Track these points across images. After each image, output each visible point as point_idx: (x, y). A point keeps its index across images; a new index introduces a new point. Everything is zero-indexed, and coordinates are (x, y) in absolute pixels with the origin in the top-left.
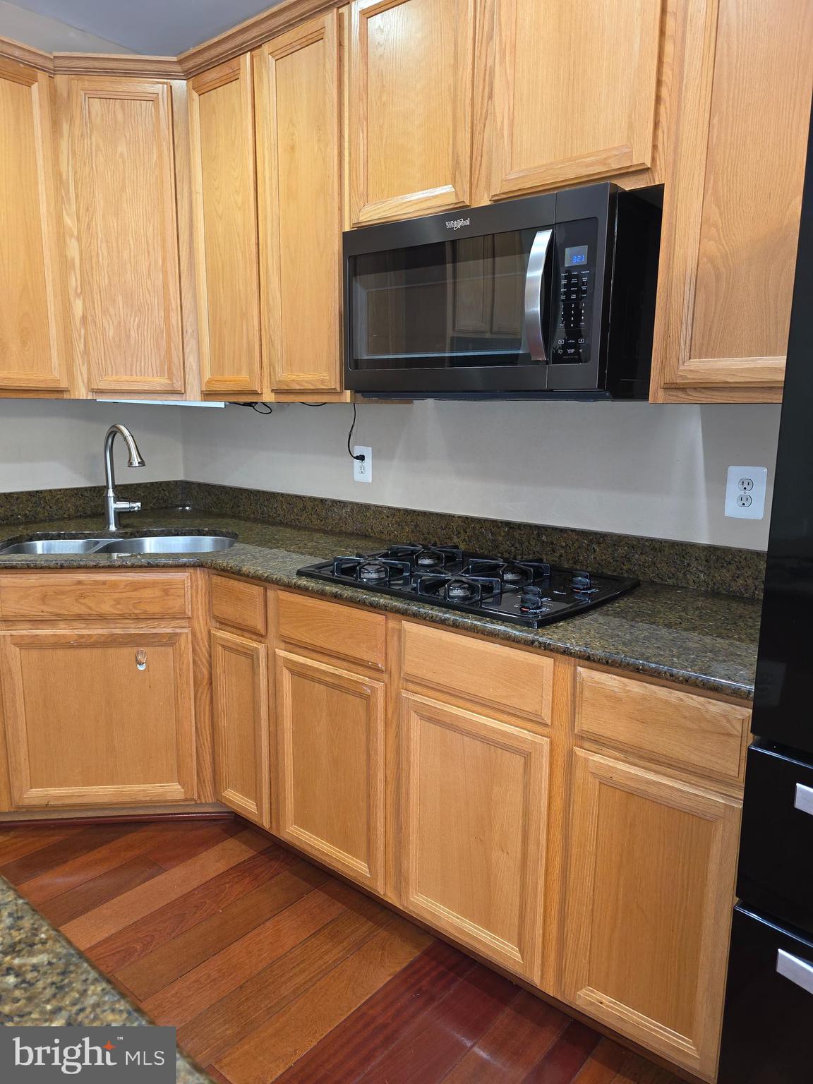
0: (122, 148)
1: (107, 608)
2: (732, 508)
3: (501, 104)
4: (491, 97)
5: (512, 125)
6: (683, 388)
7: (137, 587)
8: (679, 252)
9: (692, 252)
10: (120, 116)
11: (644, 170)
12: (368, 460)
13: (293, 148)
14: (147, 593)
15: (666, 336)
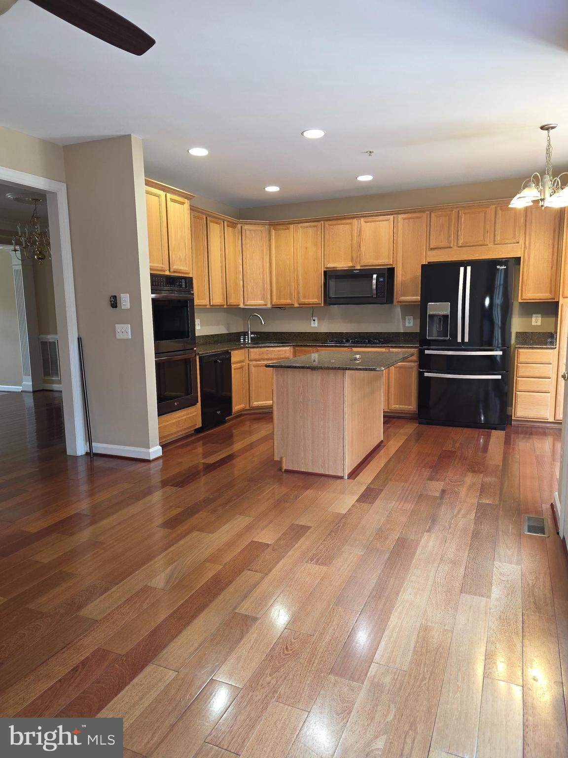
0: (254, 242)
1: (273, 356)
2: (407, 325)
3: (363, 249)
4: (360, 247)
5: (365, 253)
6: (400, 302)
7: (279, 351)
8: (398, 279)
9: (400, 279)
10: (253, 235)
11: (391, 265)
12: (316, 321)
13: (307, 248)
14: (281, 353)
15: (397, 293)
